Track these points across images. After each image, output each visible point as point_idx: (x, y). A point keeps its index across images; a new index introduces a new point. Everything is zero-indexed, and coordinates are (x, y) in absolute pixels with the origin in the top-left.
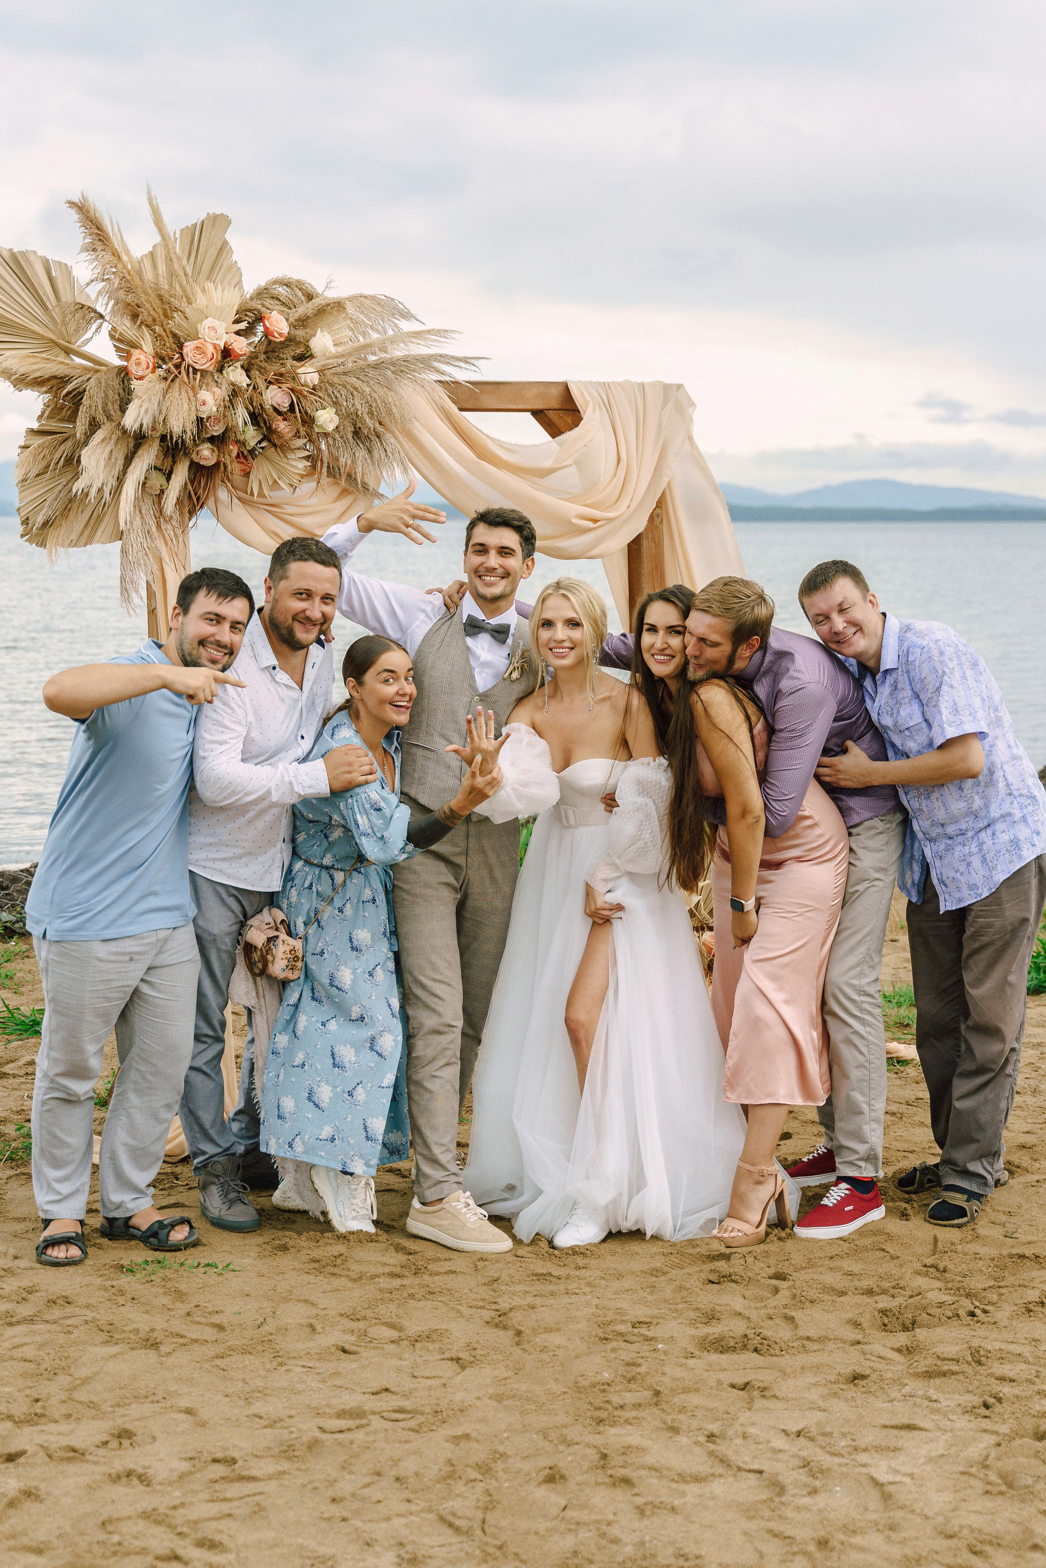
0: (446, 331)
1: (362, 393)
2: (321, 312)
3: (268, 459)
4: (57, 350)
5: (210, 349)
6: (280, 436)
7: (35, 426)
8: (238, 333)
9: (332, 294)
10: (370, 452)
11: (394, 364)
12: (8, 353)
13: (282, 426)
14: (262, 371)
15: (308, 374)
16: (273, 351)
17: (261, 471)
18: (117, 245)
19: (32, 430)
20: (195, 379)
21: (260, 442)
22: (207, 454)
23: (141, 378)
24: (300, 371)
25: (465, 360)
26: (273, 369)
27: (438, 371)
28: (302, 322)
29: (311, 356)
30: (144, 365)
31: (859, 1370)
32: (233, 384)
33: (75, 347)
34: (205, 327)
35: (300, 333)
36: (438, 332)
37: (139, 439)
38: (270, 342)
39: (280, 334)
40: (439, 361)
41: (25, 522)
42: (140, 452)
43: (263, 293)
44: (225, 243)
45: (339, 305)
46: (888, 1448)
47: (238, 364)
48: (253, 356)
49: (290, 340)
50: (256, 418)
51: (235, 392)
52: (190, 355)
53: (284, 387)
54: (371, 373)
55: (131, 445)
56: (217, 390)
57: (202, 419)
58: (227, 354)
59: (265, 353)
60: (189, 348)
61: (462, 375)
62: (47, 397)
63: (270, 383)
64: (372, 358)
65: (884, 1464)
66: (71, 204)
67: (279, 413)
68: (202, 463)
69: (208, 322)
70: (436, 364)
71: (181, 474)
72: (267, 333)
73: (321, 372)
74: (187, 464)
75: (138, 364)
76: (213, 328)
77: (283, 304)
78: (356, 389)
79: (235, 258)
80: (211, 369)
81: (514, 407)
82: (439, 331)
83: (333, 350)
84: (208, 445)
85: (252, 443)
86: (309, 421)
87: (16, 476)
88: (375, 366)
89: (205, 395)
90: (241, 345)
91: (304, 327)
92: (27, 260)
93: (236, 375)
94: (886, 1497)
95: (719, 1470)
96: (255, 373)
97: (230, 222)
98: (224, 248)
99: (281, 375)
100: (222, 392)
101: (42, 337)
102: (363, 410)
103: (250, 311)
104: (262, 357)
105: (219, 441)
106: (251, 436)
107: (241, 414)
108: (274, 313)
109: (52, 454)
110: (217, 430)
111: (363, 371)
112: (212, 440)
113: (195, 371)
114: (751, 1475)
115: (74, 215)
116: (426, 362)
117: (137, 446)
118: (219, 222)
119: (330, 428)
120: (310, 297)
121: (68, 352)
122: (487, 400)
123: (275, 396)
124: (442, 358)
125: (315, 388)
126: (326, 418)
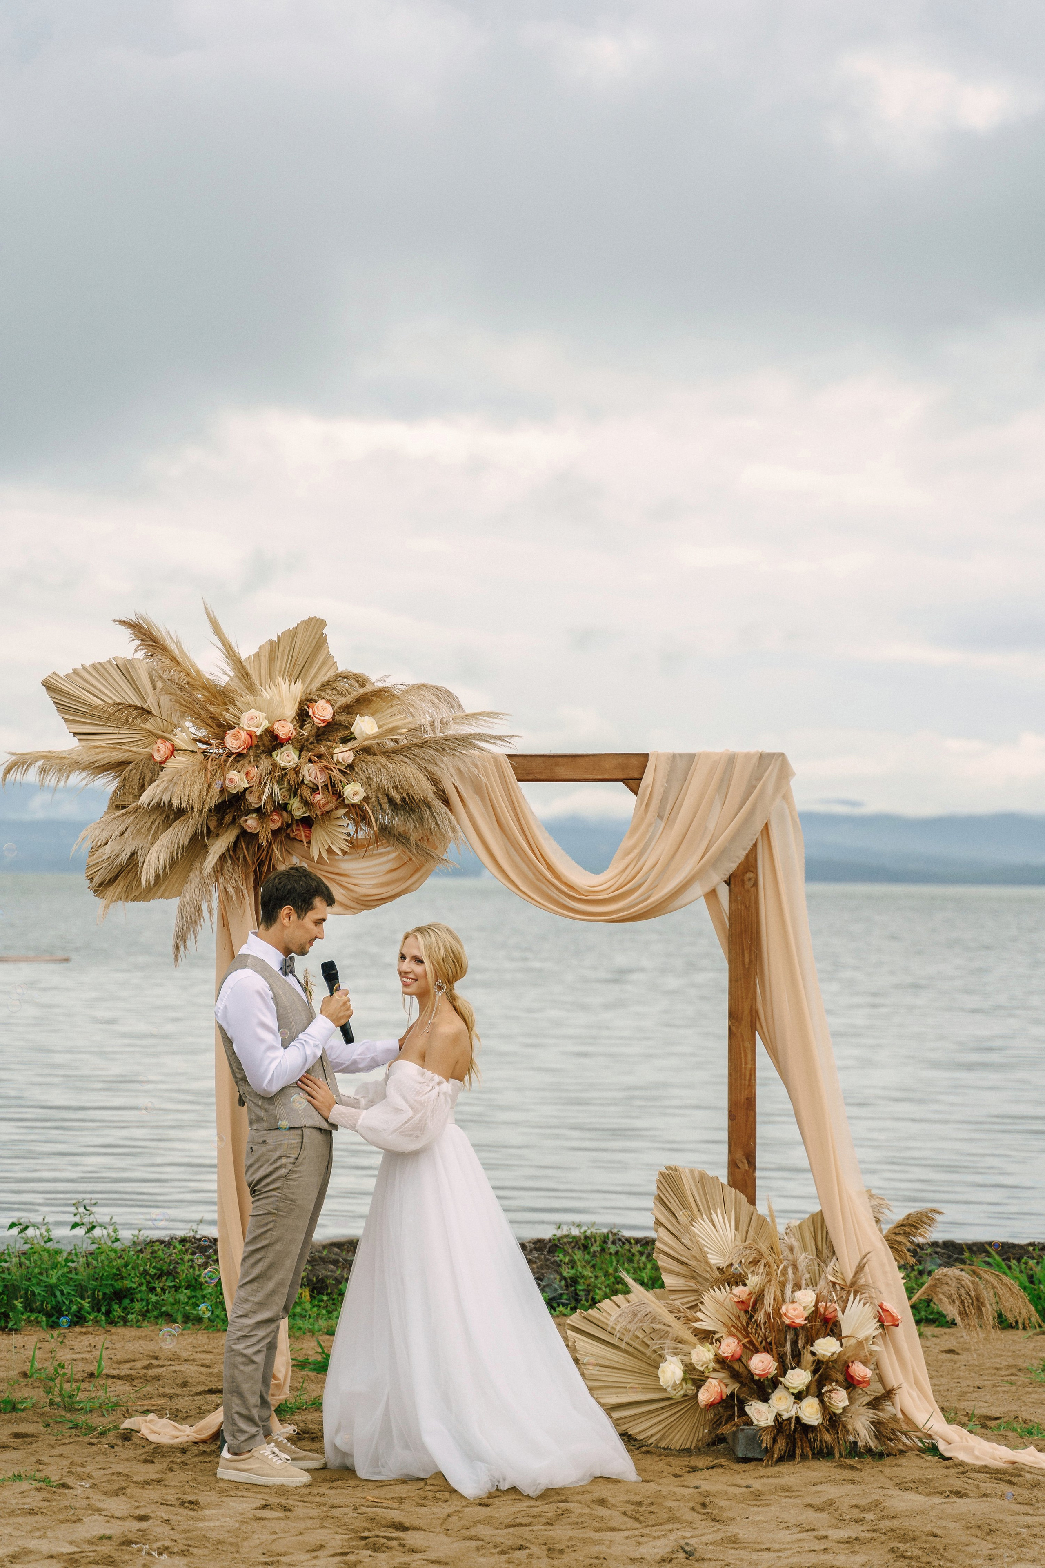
0: (496, 713)
2: (367, 698)
3: (319, 826)
4: (152, 739)
6: (318, 807)
10: (421, 820)
11: (436, 742)
13: (321, 799)
15: (343, 754)
16: (320, 735)
17: (318, 838)
22: (252, 824)
23: (161, 763)
24: (337, 751)
25: (500, 738)
26: (318, 749)
28: (350, 710)
29: (355, 738)
30: (162, 752)
32: (275, 764)
34: (245, 720)
35: (342, 718)
38: (317, 727)
39: (324, 721)
40: (483, 740)
43: (326, 685)
44: (323, 641)
45: (382, 694)
47: (288, 747)
48: (305, 739)
49: (333, 725)
50: (296, 791)
51: (276, 770)
52: (229, 741)
53: (321, 765)
54: (417, 751)
56: (254, 771)
58: (274, 739)
59: (318, 737)
60: (230, 734)
63: (310, 762)
64: (427, 736)
66: (123, 622)
67: (316, 788)
68: (249, 830)
69: (253, 712)
70: (477, 742)
71: (223, 844)
72: (314, 720)
73: (357, 752)
75: (159, 751)
76: (253, 719)
77: (338, 694)
78: (383, 766)
80: (249, 752)
81: (591, 777)
82: (488, 713)
83: (372, 732)
84: (253, 816)
85: (299, 814)
89: (235, 774)
90: (288, 731)
91: (349, 713)
93: (287, 757)
97: (326, 623)
99: (321, 755)
100: (257, 772)
102: (387, 784)
103: (310, 699)
105: (262, 813)
106: (299, 808)
108: (323, 703)
110: (256, 803)
118: (314, 624)
119: (359, 800)
120: (362, 685)
122: (561, 771)
123: (312, 773)
124: (480, 737)
125: (351, 767)
126: (354, 791)
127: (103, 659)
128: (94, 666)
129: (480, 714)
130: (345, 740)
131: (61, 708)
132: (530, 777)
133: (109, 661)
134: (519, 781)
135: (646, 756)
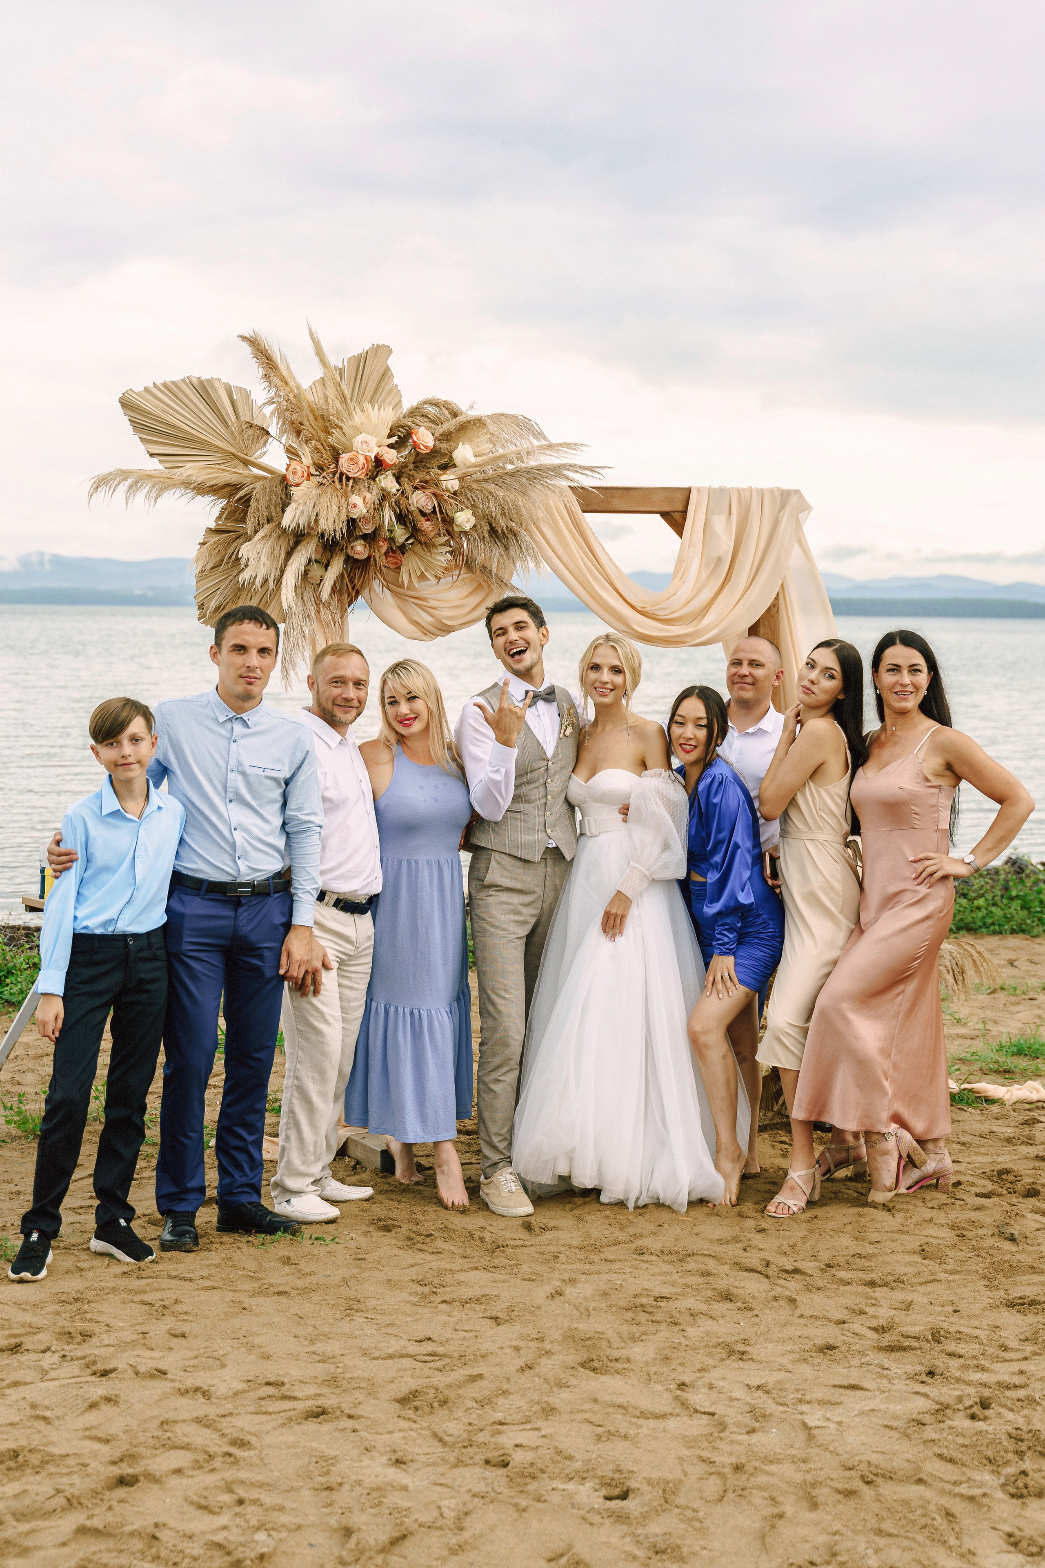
0: (576, 444)
1: (496, 497)
2: (463, 428)
3: (415, 553)
4: (236, 462)
5: (362, 460)
6: (425, 534)
7: (213, 525)
8: (391, 446)
9: (473, 413)
10: (506, 548)
11: (528, 472)
12: (189, 465)
13: (426, 525)
14: (411, 478)
15: (450, 481)
16: (421, 461)
17: (411, 564)
18: (284, 372)
19: (210, 529)
20: (347, 485)
21: (407, 540)
22: (360, 549)
23: (297, 485)
24: (442, 478)
25: (591, 469)
26: (421, 475)
27: (568, 478)
28: (447, 437)
29: (455, 466)
30: (300, 474)
31: (831, 1342)
32: (383, 489)
33: (252, 459)
34: (357, 441)
35: (444, 446)
36: (568, 445)
37: (298, 537)
38: (418, 454)
39: (426, 447)
40: (570, 470)
41: (201, 607)
42: (299, 548)
43: (414, 412)
44: (387, 369)
45: (478, 423)
46: (829, 1402)
47: (389, 473)
48: (404, 466)
49: (434, 452)
50: (402, 518)
51: (384, 496)
52: (345, 465)
53: (428, 492)
54: (508, 480)
55: (292, 542)
56: (368, 495)
57: (353, 520)
58: (379, 464)
59: (414, 463)
60: (344, 459)
61: (587, 481)
62: (223, 502)
63: (416, 488)
64: (510, 467)
65: (819, 1414)
66: (244, 338)
67: (423, 514)
68: (356, 557)
69: (362, 437)
70: (565, 472)
71: (337, 566)
72: (415, 446)
73: (461, 479)
74: (343, 558)
75: (295, 473)
76: (366, 442)
77: (432, 421)
78: (491, 493)
79: (395, 381)
80: (362, 477)
81: (642, 509)
83: (473, 460)
84: (362, 542)
85: (401, 540)
86: (448, 522)
87: (195, 570)
88: (512, 474)
89: (356, 499)
90: (391, 456)
91: (448, 440)
92: (213, 387)
93: (388, 482)
94: (811, 1438)
95: (679, 1410)
96: (404, 480)
97: (391, 351)
98: (386, 373)
99: (426, 482)
100: (372, 497)
101: (224, 451)
102: (495, 511)
103: (402, 427)
104: (411, 466)
105: (370, 539)
106: (401, 534)
107: (388, 516)
108: (422, 429)
109: (226, 550)
110: (368, 529)
111: (501, 479)
112: (364, 537)
113: (348, 478)
114: (705, 1417)
115: (246, 348)
116: (557, 471)
117: (297, 543)
118: (381, 351)
119: (468, 527)
120: (455, 415)
121: (246, 463)
122: (617, 503)
123: (420, 500)
124: (571, 467)
125: (455, 493)
126: (464, 519)
127: (178, 377)
128: (165, 385)
129: (561, 445)
130: (444, 467)
131: (138, 426)
132: (590, 508)
133: (183, 381)
134: (584, 511)
135: (689, 490)
